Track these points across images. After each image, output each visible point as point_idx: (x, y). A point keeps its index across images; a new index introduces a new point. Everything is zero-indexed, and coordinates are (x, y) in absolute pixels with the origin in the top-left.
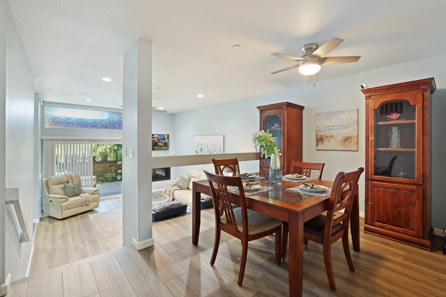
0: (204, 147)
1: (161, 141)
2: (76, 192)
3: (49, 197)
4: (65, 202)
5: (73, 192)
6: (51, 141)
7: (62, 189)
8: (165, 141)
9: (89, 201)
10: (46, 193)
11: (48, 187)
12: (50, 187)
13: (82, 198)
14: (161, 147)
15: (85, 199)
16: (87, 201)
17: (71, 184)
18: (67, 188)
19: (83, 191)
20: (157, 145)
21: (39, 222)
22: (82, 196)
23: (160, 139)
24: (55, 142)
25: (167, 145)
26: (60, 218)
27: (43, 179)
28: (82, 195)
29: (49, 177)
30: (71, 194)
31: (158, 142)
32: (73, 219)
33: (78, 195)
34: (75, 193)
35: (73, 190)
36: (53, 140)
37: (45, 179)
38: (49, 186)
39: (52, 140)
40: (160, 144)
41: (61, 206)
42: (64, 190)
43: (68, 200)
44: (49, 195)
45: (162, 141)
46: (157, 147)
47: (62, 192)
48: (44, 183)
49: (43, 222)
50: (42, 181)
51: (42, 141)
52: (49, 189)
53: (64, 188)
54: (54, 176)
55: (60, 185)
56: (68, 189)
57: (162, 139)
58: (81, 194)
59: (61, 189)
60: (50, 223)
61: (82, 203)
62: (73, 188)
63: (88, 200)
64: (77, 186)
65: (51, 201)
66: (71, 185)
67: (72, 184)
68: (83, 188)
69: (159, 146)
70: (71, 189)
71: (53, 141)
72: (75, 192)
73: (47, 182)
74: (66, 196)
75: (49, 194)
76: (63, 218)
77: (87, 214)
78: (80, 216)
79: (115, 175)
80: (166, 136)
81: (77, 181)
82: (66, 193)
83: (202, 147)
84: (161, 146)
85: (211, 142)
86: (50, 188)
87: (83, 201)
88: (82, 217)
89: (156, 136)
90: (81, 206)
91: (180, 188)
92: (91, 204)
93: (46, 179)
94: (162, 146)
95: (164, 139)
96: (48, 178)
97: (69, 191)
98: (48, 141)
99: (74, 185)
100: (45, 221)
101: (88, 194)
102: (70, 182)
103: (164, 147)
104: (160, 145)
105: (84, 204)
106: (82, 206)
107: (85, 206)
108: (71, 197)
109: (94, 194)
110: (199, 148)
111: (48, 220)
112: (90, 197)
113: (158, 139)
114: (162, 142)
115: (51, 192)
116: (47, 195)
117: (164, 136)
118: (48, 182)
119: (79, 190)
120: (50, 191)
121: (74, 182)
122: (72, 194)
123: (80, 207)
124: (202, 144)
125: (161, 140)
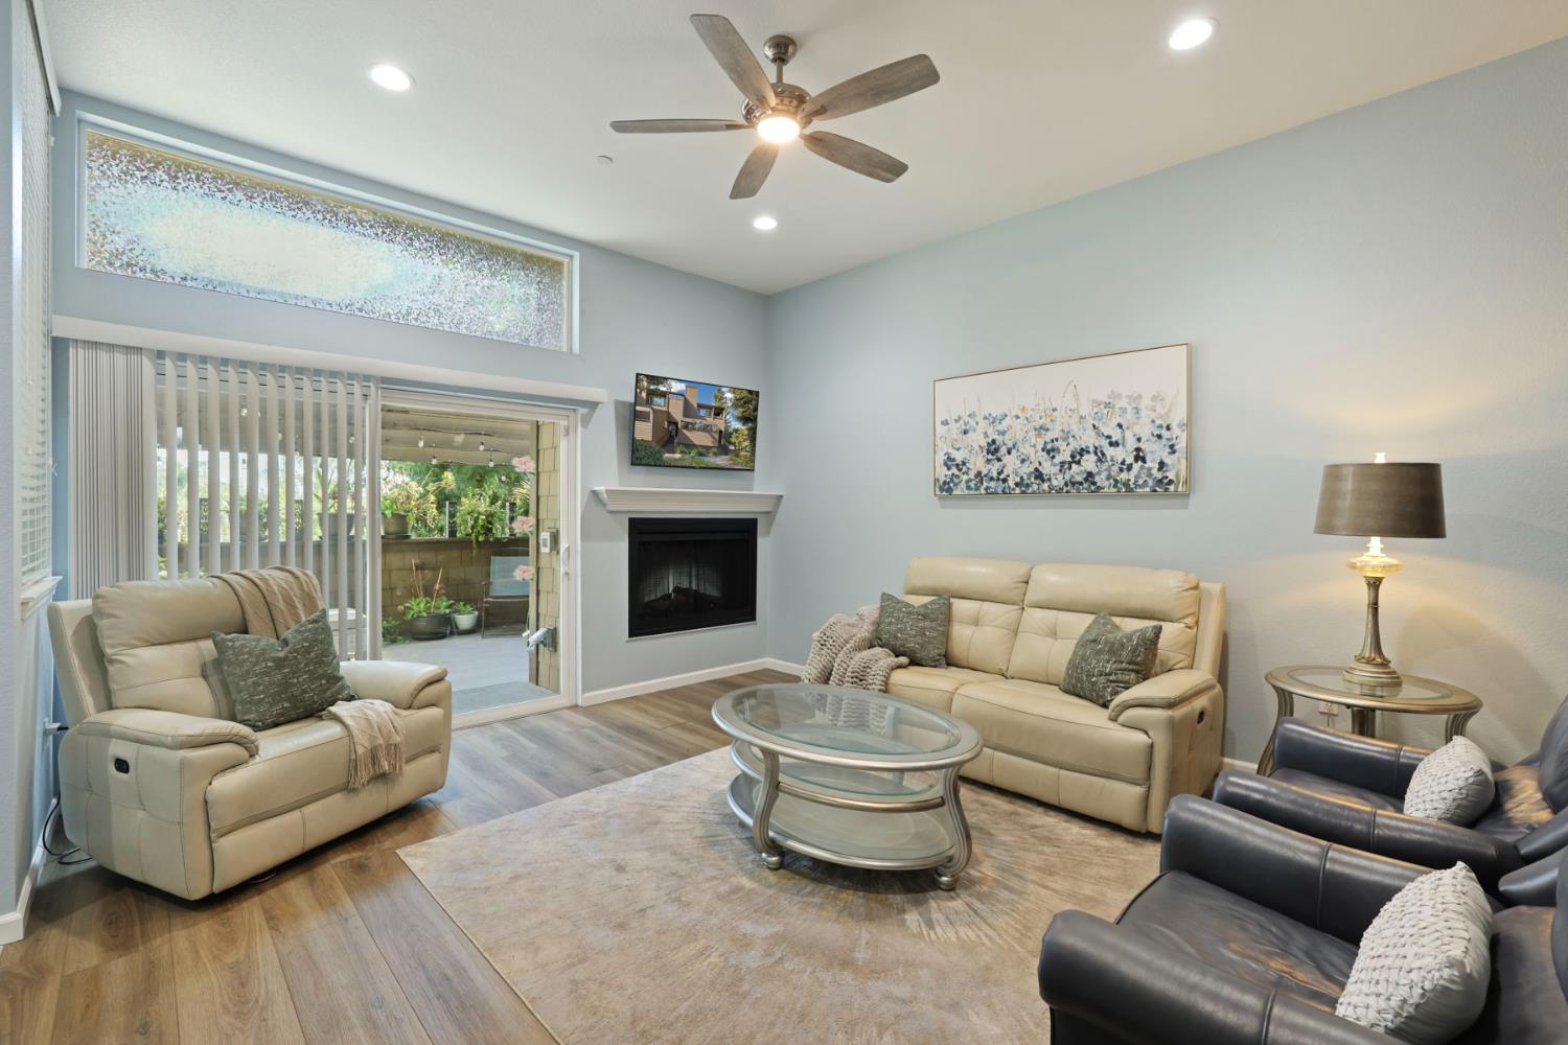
0: (1017, 430)
1: (703, 418)
2: (305, 692)
3: (107, 733)
4: (234, 766)
5: (279, 693)
6: (120, 358)
7: (204, 676)
8: (720, 424)
9: (393, 749)
10: (89, 701)
11: (99, 662)
12: (112, 662)
13: (350, 735)
14: (701, 454)
15: (372, 738)
16: (382, 754)
17: (260, 639)
18: (241, 664)
19: (348, 681)
20: (679, 444)
21: (19, 934)
22: (349, 721)
23: (700, 406)
24: (147, 364)
25: (732, 448)
26: (199, 890)
27: (61, 605)
28: (340, 708)
29: (104, 589)
30: (271, 706)
31: (686, 426)
32: (294, 887)
33: (313, 711)
34: (293, 699)
35: (285, 677)
36: (139, 350)
37: (76, 606)
38: (108, 651)
39: (129, 349)
40: (699, 438)
41: (206, 802)
42: (214, 679)
43: (252, 756)
44: (108, 717)
45: (710, 420)
46: (677, 456)
47: (201, 692)
48: (69, 631)
49: (53, 936)
50: (53, 616)
51: (59, 347)
52: (105, 672)
53: (218, 663)
54: (146, 583)
55: (190, 647)
56: (245, 676)
57: (710, 408)
58: (332, 704)
59: (198, 671)
60: (119, 939)
61: (353, 765)
62: (280, 663)
63: (388, 746)
64: (308, 650)
65: (122, 765)
66: (263, 643)
67: (274, 641)
68: (349, 668)
69: (690, 445)
70: (266, 674)
71: (134, 358)
72: (296, 691)
73: (90, 627)
74: (233, 718)
75: (111, 707)
76: (218, 887)
77: (387, 844)
78: (341, 858)
79: (449, 607)
80: (729, 395)
81: (304, 619)
82: (232, 704)
83: (1003, 433)
84: (703, 451)
85: (1076, 396)
86: (111, 669)
87: (360, 750)
88: (360, 868)
89: (677, 387)
90: (348, 788)
91: (904, 660)
92: (408, 769)
93: (88, 602)
94: (708, 448)
95: (719, 412)
96: (96, 597)
97: (256, 684)
98: (104, 356)
99: (286, 642)
100: (78, 917)
101: (382, 707)
102: (254, 623)
103: (715, 454)
104: (697, 442)
105: (364, 775)
106: (354, 791)
107: (371, 785)
108: (267, 727)
109: (417, 703)
110: (978, 439)
111: (96, 907)
112: (398, 722)
113: (688, 410)
114: (706, 429)
115: (118, 699)
116: (94, 716)
117: (720, 398)
118: (103, 623)
119: (320, 677)
120: (114, 686)
121: (281, 629)
122: (276, 709)
123: (338, 796)
124: (993, 421)
125: (703, 412)
